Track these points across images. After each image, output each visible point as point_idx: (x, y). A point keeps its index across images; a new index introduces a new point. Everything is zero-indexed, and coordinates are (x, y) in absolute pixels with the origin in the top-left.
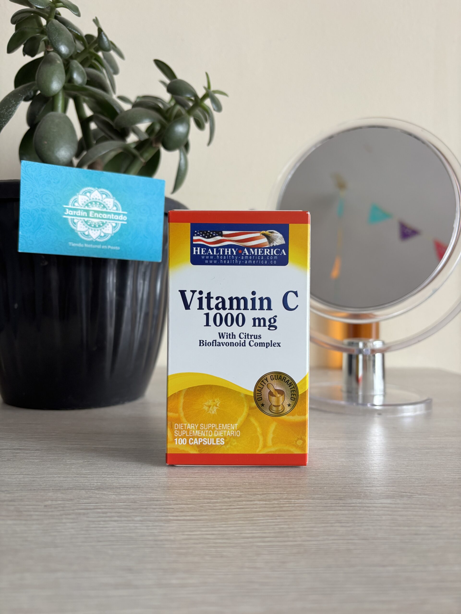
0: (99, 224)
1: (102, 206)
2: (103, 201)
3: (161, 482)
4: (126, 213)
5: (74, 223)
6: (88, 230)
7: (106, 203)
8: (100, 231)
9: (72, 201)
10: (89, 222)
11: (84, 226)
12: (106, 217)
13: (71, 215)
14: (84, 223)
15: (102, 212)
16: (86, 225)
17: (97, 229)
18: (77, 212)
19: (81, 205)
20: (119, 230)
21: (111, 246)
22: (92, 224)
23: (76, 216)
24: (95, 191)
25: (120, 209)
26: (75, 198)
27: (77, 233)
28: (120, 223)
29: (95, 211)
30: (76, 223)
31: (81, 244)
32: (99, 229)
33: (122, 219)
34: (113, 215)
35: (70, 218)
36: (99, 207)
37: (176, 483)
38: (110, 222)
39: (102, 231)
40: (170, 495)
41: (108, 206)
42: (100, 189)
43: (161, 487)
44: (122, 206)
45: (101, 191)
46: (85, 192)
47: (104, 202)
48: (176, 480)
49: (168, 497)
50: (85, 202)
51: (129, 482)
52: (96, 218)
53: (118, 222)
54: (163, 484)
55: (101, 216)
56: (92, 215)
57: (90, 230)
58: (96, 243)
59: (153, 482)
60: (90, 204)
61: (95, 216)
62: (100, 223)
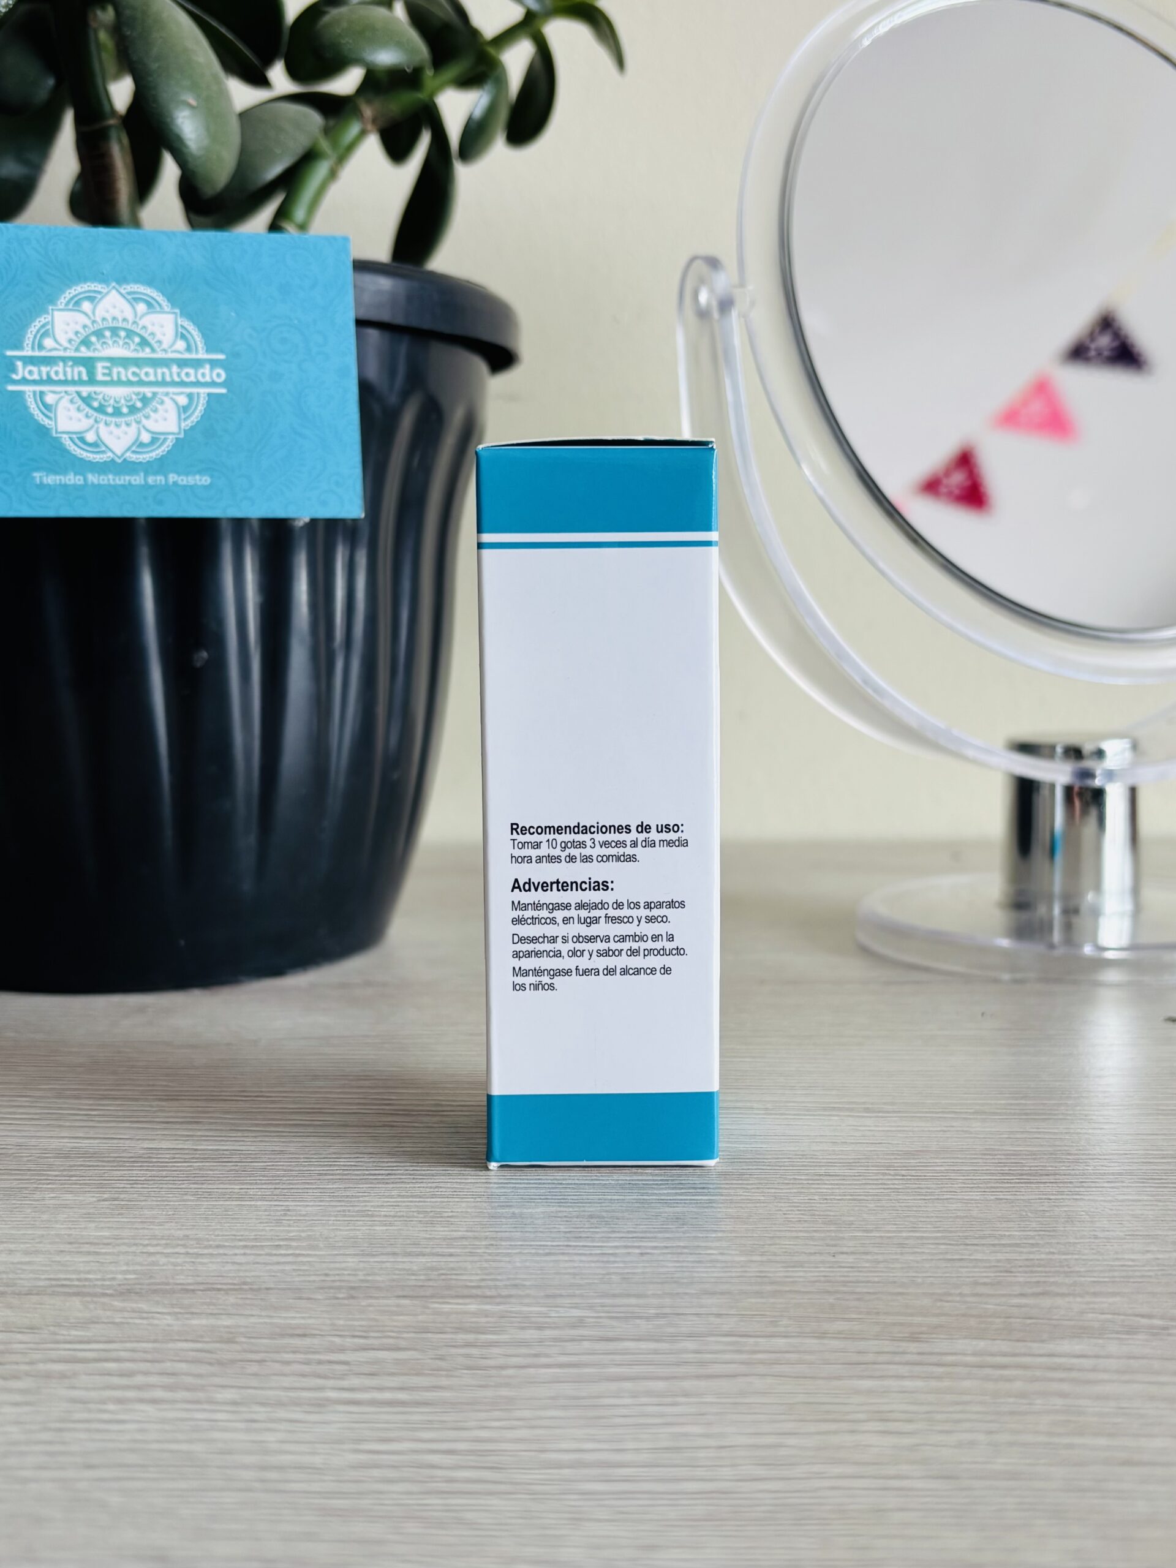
0: (129, 404)
1: (137, 340)
2: (138, 325)
3: (331, 1273)
4: (221, 357)
5: (46, 409)
6: (96, 426)
7: (150, 329)
8: (137, 426)
9: (34, 333)
10: (96, 399)
11: (81, 415)
12: (152, 378)
13: (35, 382)
14: (80, 402)
15: (137, 362)
16: (87, 409)
17: (123, 420)
18: (51, 368)
19: (66, 344)
20: (202, 416)
21: (179, 474)
22: (106, 404)
23: (49, 381)
24: (108, 293)
25: (200, 345)
26: (41, 323)
27: (57, 438)
28: (204, 393)
29: (114, 361)
30: (51, 405)
31: (75, 474)
32: (131, 418)
33: (208, 379)
34: (175, 369)
35: (29, 391)
36: (126, 343)
37: (379, 1275)
38: (167, 394)
39: (144, 427)
40: (350, 1316)
41: (155, 340)
42: (125, 287)
43: (331, 1288)
44: (204, 336)
45: (129, 293)
46: (76, 299)
47: (140, 327)
48: (384, 1265)
49: (341, 1322)
50: (77, 333)
51: (231, 1270)
52: (119, 383)
53: (194, 390)
54: (337, 1278)
55: (134, 374)
56: (104, 374)
57: (102, 426)
58: (126, 467)
59: (307, 1270)
60: (93, 339)
61: (115, 378)
62: (134, 397)
